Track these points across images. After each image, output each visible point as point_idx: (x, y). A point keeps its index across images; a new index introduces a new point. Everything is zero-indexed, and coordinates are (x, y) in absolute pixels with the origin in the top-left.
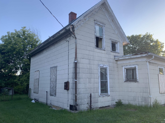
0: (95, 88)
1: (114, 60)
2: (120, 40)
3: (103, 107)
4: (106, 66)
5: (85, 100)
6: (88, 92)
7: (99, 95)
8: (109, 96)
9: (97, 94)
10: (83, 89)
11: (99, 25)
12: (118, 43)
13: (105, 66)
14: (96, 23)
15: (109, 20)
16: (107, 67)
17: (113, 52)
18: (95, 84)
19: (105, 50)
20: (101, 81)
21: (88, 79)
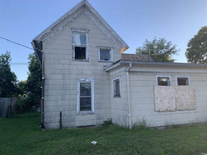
0: (72, 106)
1: (104, 72)
2: (116, 45)
3: (82, 127)
4: (89, 79)
5: (56, 118)
6: (60, 110)
7: (77, 113)
8: (93, 114)
9: (73, 112)
10: (53, 107)
11: (80, 32)
12: (112, 49)
13: (87, 80)
14: (75, 32)
15: (97, 24)
16: (91, 80)
17: (101, 62)
18: (72, 101)
19: (88, 61)
20: (80, 98)
21: (60, 96)
